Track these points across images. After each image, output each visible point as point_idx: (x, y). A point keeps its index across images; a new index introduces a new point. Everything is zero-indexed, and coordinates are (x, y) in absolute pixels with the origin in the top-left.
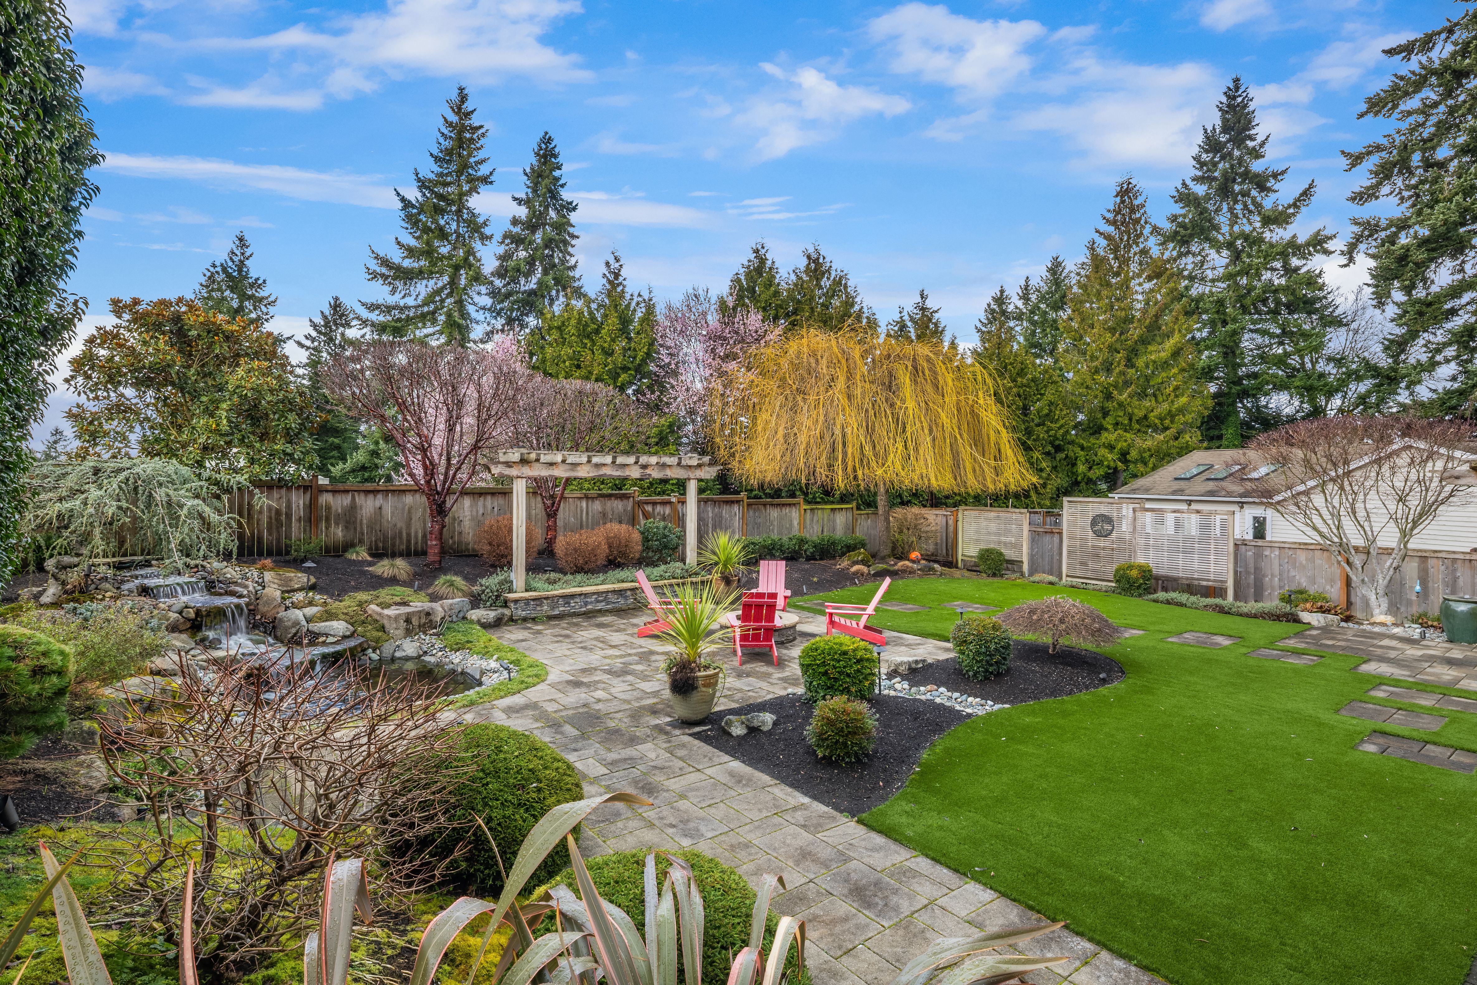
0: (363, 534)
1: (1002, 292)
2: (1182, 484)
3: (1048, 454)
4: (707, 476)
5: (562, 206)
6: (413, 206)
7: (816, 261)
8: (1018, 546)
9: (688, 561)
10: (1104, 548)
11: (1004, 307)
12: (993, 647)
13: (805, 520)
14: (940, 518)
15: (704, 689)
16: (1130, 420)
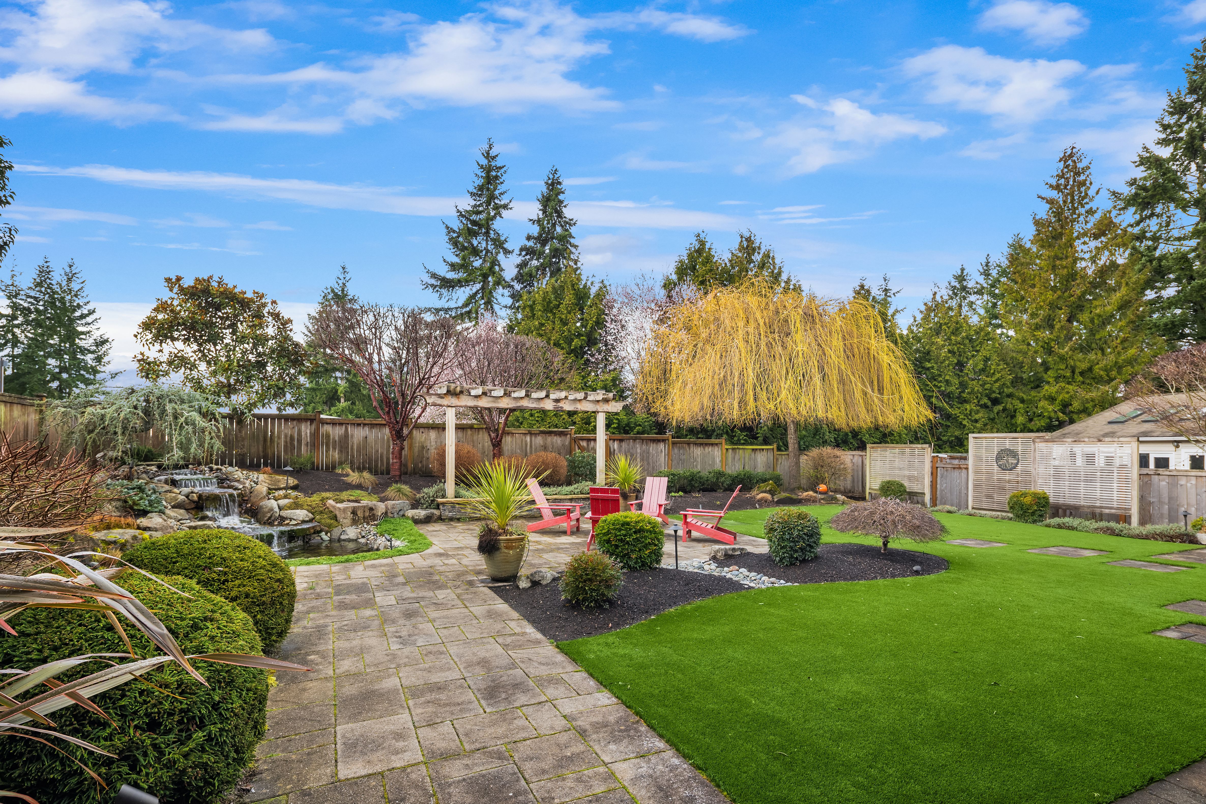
0: (353, 457)
1: (963, 270)
2: (1115, 427)
3: (985, 406)
4: (615, 410)
5: (565, 222)
6: (454, 231)
7: (749, 240)
8: (918, 479)
9: (597, 481)
10: (1009, 481)
11: (965, 283)
12: (796, 533)
13: (726, 458)
14: (856, 458)
15: (506, 551)
16: (1073, 372)
